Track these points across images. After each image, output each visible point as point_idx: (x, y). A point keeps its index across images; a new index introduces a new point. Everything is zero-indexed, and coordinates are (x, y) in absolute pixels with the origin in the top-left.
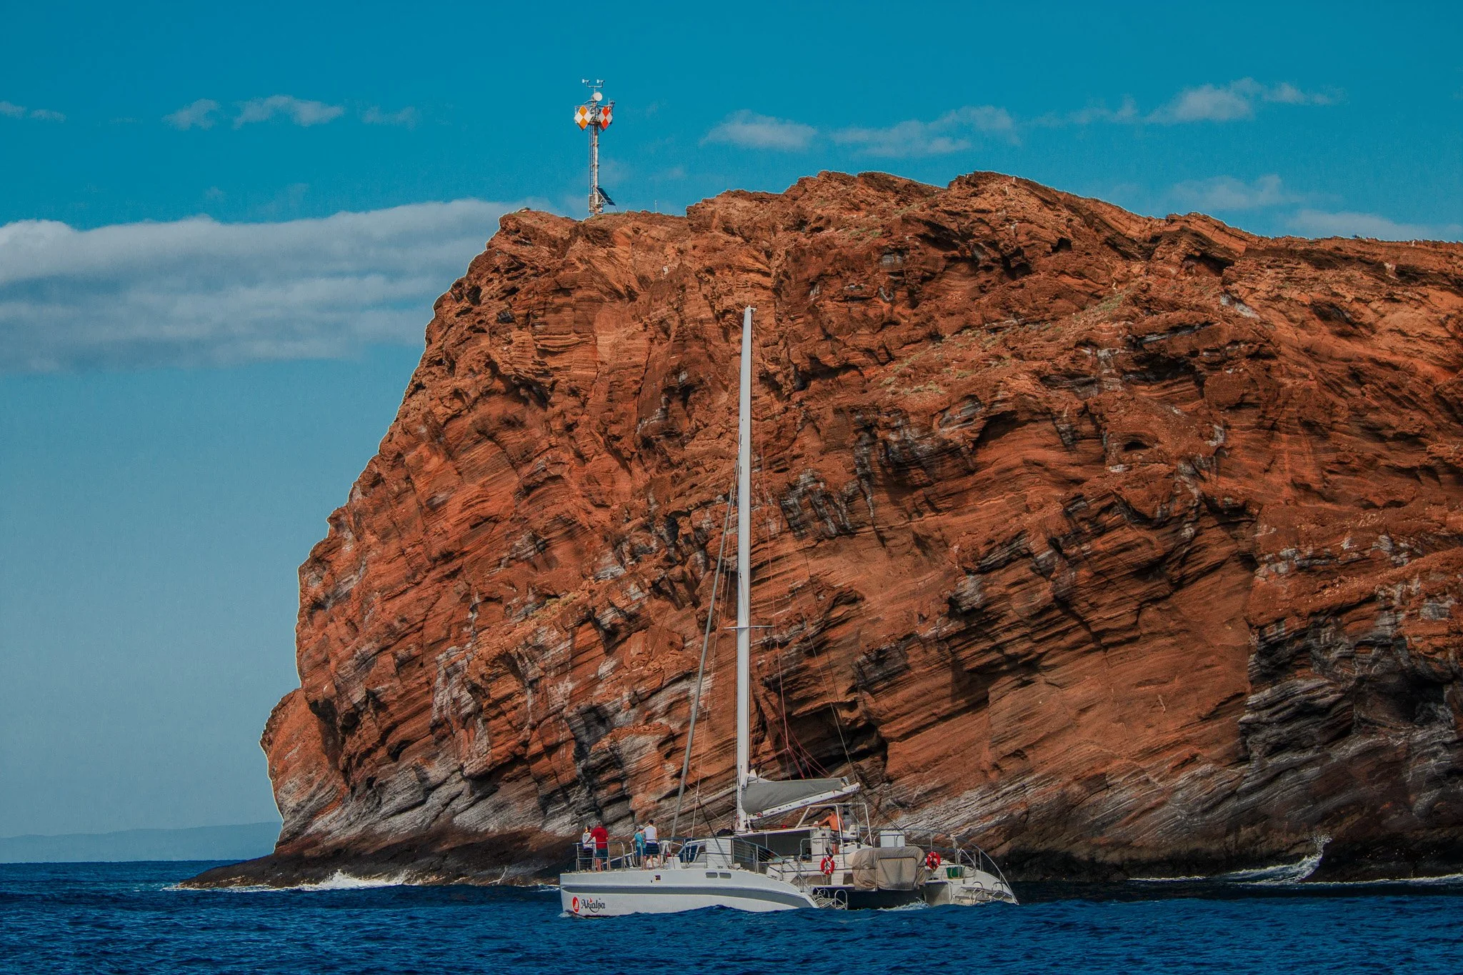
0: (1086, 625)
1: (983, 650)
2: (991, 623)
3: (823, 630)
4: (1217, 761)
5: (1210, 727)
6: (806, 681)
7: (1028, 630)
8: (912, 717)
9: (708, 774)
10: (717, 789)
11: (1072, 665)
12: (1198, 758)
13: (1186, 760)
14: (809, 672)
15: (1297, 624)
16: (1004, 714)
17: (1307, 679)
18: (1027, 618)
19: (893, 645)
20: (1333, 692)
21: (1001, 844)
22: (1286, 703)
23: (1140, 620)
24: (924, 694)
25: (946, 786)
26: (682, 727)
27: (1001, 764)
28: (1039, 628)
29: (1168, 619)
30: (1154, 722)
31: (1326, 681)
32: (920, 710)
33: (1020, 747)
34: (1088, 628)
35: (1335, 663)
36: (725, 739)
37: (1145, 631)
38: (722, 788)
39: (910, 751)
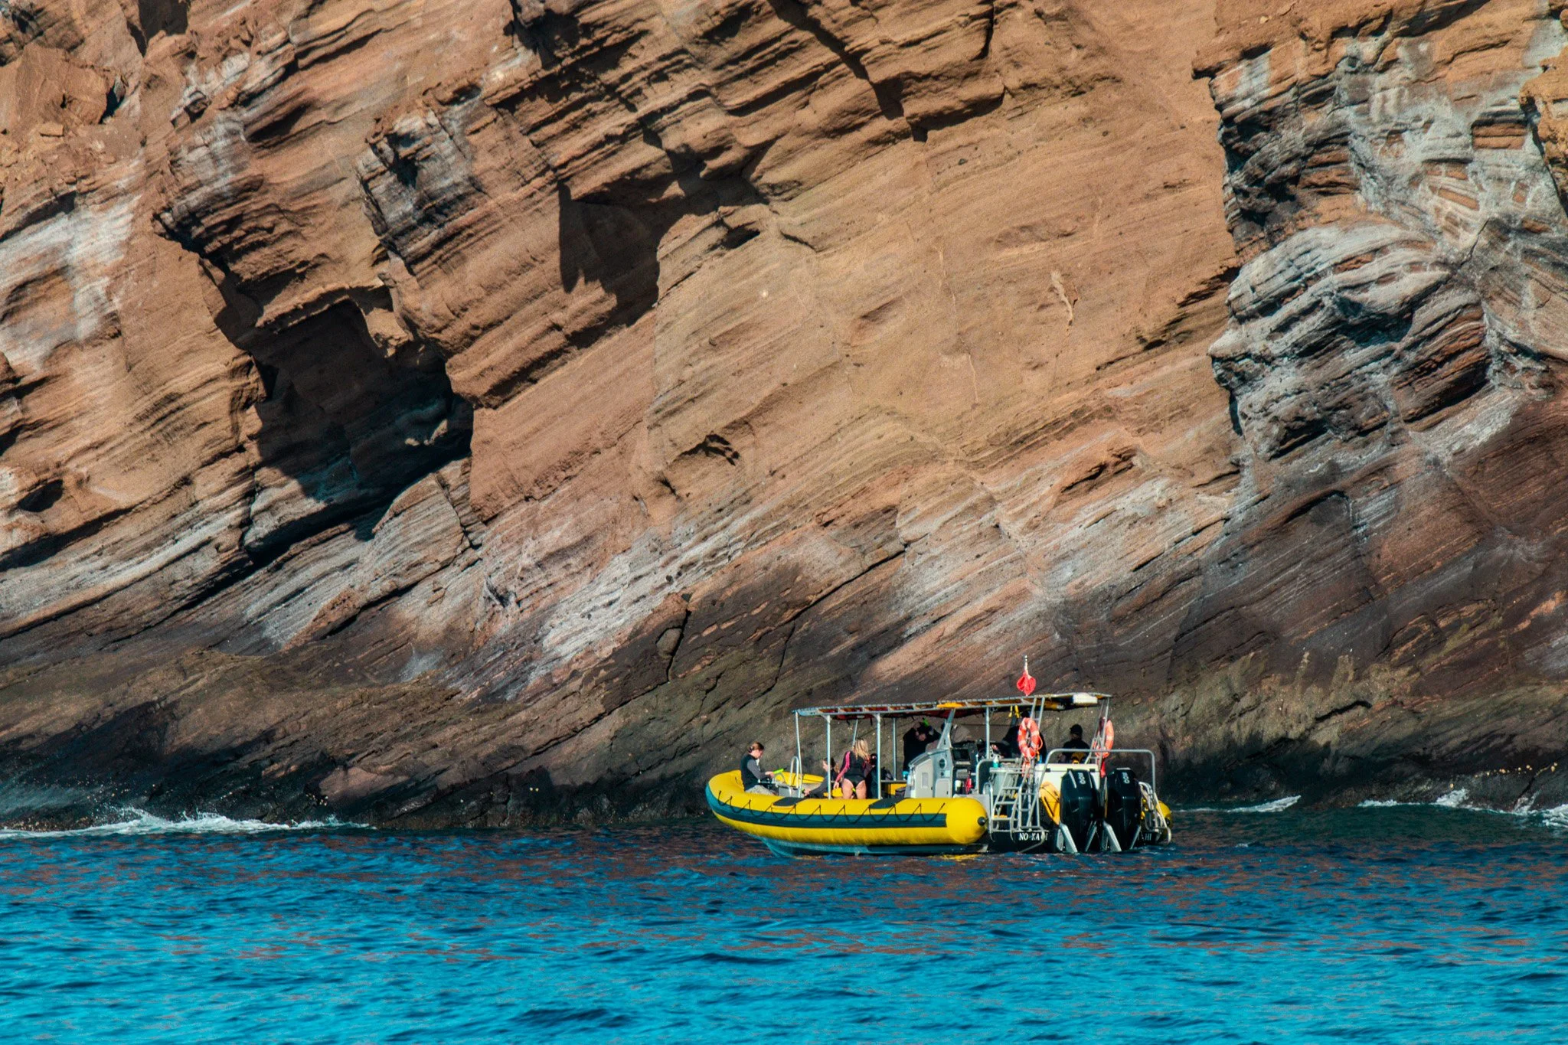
0: (855, 61)
1: (609, 138)
2: (612, 55)
3: (291, 69)
4: (1183, 471)
5: (1166, 369)
6: (267, 222)
7: (704, 78)
8: (509, 334)
9: (123, 501)
10: (148, 548)
11: (845, 179)
12: (1135, 460)
13: (1102, 467)
14: (270, 198)
15: (1300, 63)
16: (682, 328)
17: (1347, 226)
18: (696, 41)
19: (433, 119)
20: (1414, 266)
21: (598, 718)
22: (1303, 300)
23: (995, 45)
24: (526, 267)
25: (587, 539)
26: (49, 359)
27: (679, 478)
28: (736, 70)
29: (1065, 44)
30: (1044, 352)
31: (1396, 233)
32: (523, 313)
33: (717, 427)
34: (862, 73)
35: (1414, 181)
36: (159, 394)
37: (1013, 81)
38: (159, 542)
39: (512, 437)
